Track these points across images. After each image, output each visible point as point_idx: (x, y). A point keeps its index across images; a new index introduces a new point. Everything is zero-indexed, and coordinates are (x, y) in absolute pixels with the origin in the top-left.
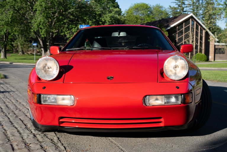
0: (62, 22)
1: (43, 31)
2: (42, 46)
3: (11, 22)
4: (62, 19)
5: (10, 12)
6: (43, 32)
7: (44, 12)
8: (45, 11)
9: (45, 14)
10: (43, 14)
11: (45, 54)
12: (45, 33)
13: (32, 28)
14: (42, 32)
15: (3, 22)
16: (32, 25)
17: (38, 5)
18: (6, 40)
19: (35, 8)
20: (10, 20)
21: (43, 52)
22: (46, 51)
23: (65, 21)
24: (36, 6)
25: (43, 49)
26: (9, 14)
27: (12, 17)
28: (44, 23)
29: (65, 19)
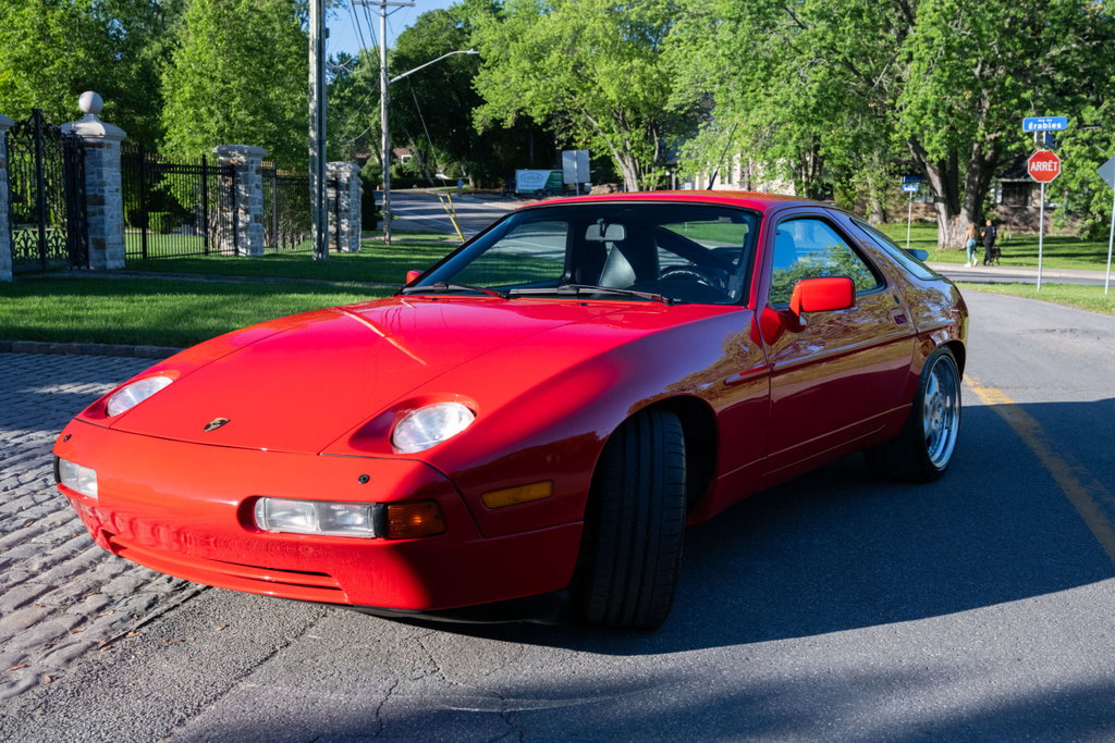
0: (1015, 101)
1: (937, 137)
2: (940, 195)
3: (815, 111)
4: (1014, 87)
5: (816, 73)
6: (934, 141)
7: (940, 62)
8: (944, 61)
9: (944, 71)
10: (937, 72)
11: (949, 224)
12: (942, 145)
13: (897, 127)
14: (930, 140)
15: (786, 111)
16: (897, 115)
17: (917, 39)
18: (817, 174)
19: (907, 50)
20: (813, 101)
21: (943, 216)
22: (953, 211)
23: (1027, 95)
24: (911, 44)
25: (941, 206)
26: (813, 77)
27: (823, 88)
28: (937, 106)
29: (1025, 89)
